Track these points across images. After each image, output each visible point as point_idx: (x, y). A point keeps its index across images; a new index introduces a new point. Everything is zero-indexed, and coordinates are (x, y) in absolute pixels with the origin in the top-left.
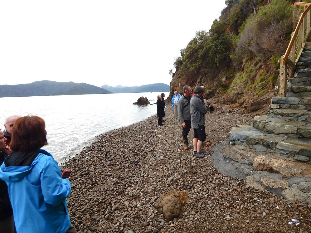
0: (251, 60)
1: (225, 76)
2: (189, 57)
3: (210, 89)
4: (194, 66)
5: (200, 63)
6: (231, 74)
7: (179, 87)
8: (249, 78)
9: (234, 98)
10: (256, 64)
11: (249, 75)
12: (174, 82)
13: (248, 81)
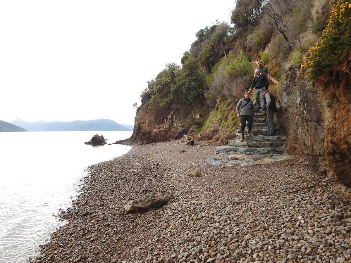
0: (224, 101)
1: (199, 113)
2: (160, 91)
3: (183, 126)
4: (165, 101)
5: (171, 98)
6: (205, 111)
7: (146, 123)
8: (223, 117)
9: (211, 134)
10: (228, 105)
11: (223, 115)
12: (140, 118)
13: (222, 120)
